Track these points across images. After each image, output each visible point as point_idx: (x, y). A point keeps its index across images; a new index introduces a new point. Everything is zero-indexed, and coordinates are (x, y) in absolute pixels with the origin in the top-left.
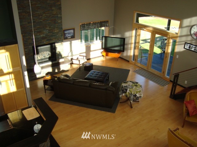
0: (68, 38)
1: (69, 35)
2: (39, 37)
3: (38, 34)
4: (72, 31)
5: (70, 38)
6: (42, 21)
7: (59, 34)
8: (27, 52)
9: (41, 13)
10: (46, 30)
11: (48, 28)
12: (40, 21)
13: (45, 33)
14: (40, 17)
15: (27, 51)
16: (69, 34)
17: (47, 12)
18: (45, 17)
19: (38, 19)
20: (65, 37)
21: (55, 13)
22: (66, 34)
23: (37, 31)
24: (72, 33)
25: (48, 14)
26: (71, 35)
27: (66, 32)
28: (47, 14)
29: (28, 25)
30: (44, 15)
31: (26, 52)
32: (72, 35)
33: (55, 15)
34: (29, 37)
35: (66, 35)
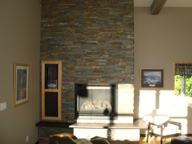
0: (150, 85)
1: (153, 81)
2: (89, 68)
3: (88, 64)
4: (158, 74)
5: (154, 87)
6: (97, 42)
7: (126, 70)
8: (65, 92)
9: (96, 29)
10: (103, 59)
11: (107, 56)
12: (94, 42)
13: (101, 64)
14: (94, 36)
15: (64, 90)
16: (152, 78)
17: (108, 29)
18: (103, 36)
19: (90, 39)
20: (144, 83)
21: (122, 31)
22: (147, 77)
23: (87, 58)
24: (158, 77)
25: (109, 33)
26: (157, 81)
27: (146, 74)
28: (106, 33)
29: (73, 46)
30: (102, 33)
31: (63, 92)
32: (159, 82)
33: (121, 34)
34: (72, 65)
35: (146, 80)
